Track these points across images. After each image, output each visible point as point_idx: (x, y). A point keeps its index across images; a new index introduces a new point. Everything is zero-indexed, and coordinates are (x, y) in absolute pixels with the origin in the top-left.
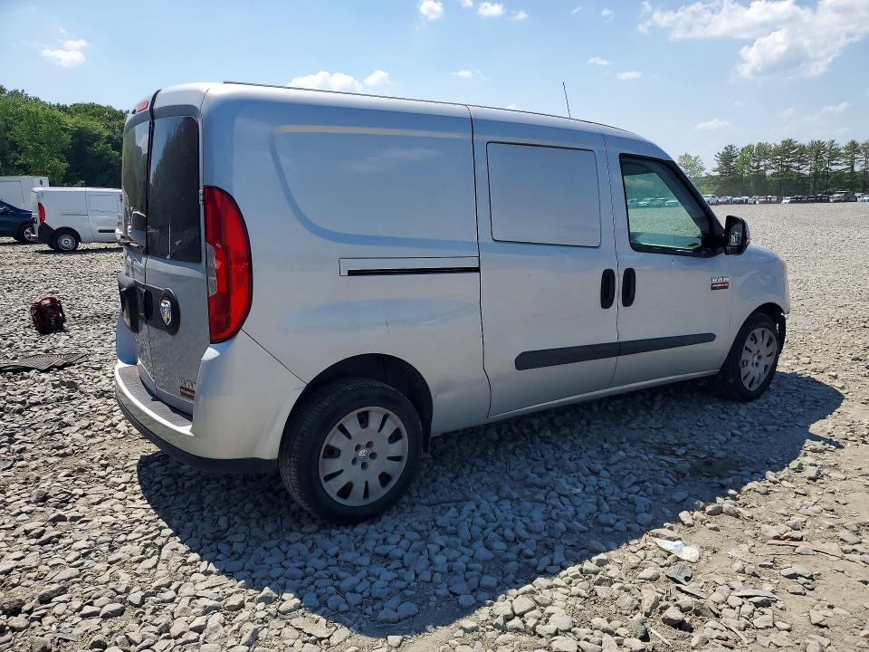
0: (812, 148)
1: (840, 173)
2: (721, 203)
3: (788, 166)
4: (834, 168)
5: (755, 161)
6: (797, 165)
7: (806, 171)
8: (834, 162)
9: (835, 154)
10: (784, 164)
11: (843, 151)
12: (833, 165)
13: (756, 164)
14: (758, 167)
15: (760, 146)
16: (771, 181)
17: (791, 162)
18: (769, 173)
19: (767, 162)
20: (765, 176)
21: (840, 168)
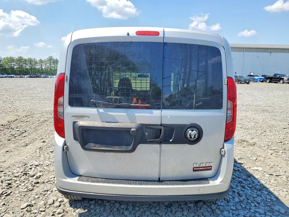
0: (29, 60)
1: (39, 69)
2: (4, 77)
3: (22, 66)
4: (36, 67)
5: (9, 63)
6: (25, 65)
7: (28, 67)
8: (36, 65)
9: (36, 63)
10: (20, 64)
11: (38, 62)
12: (36, 66)
13: (10, 64)
14: (11, 65)
15: (11, 58)
16: (16, 70)
17: (22, 64)
18: (15, 67)
19: (14, 64)
20: (14, 68)
21: (38, 67)
